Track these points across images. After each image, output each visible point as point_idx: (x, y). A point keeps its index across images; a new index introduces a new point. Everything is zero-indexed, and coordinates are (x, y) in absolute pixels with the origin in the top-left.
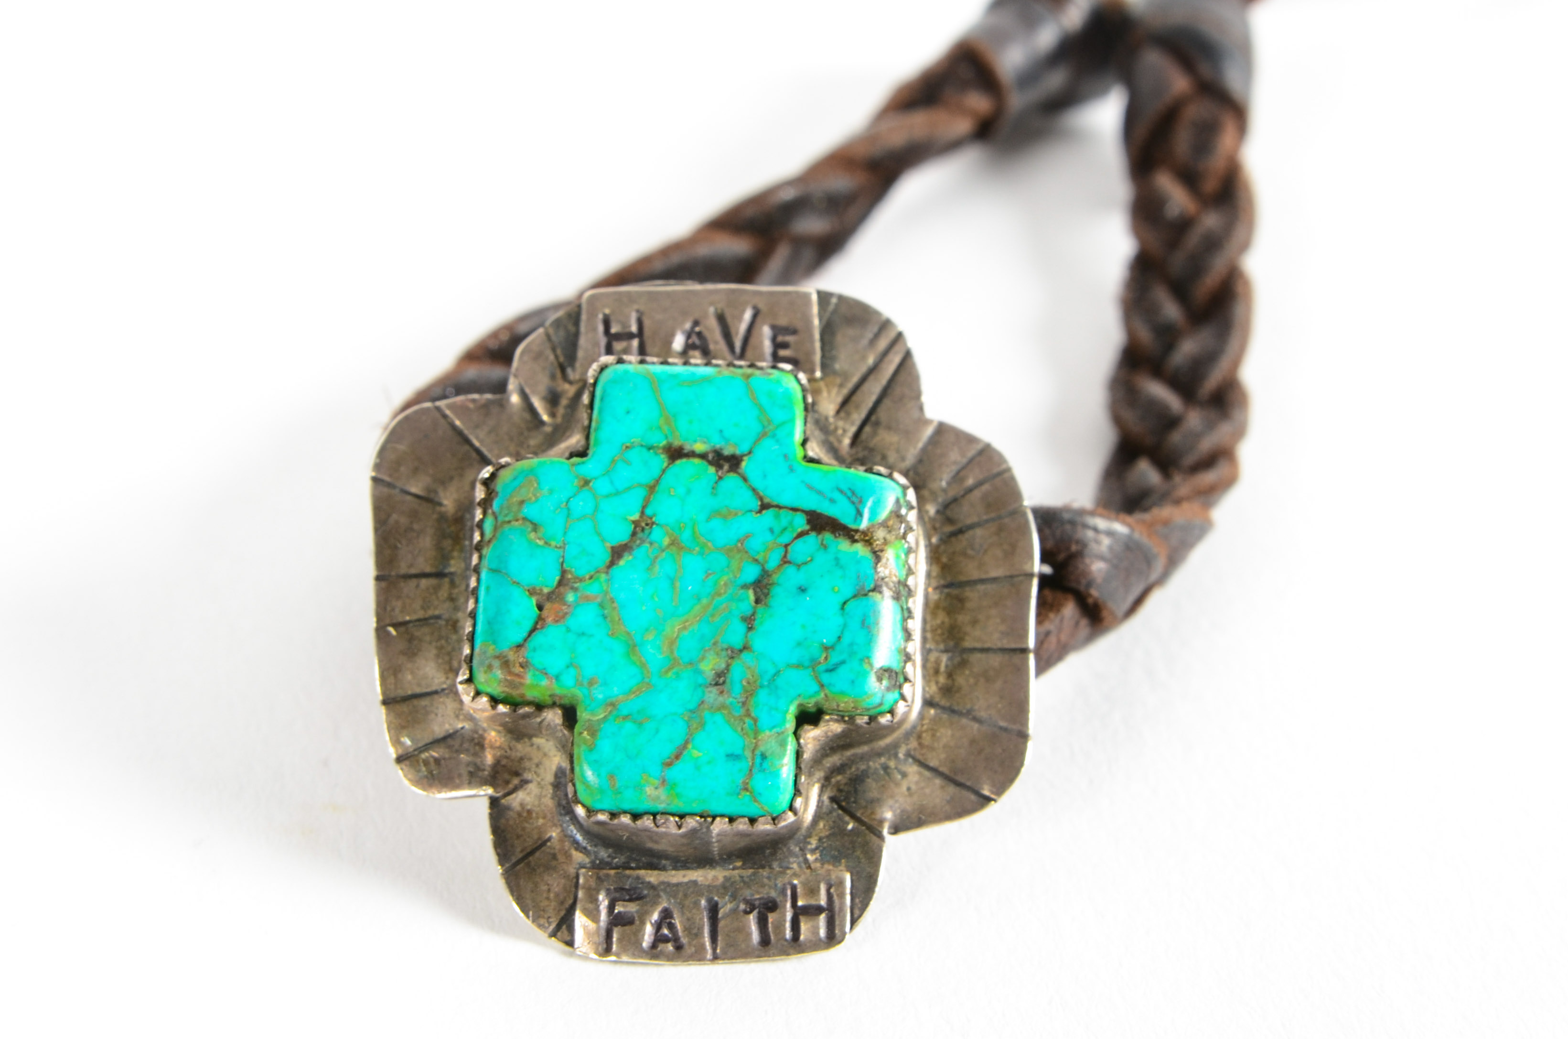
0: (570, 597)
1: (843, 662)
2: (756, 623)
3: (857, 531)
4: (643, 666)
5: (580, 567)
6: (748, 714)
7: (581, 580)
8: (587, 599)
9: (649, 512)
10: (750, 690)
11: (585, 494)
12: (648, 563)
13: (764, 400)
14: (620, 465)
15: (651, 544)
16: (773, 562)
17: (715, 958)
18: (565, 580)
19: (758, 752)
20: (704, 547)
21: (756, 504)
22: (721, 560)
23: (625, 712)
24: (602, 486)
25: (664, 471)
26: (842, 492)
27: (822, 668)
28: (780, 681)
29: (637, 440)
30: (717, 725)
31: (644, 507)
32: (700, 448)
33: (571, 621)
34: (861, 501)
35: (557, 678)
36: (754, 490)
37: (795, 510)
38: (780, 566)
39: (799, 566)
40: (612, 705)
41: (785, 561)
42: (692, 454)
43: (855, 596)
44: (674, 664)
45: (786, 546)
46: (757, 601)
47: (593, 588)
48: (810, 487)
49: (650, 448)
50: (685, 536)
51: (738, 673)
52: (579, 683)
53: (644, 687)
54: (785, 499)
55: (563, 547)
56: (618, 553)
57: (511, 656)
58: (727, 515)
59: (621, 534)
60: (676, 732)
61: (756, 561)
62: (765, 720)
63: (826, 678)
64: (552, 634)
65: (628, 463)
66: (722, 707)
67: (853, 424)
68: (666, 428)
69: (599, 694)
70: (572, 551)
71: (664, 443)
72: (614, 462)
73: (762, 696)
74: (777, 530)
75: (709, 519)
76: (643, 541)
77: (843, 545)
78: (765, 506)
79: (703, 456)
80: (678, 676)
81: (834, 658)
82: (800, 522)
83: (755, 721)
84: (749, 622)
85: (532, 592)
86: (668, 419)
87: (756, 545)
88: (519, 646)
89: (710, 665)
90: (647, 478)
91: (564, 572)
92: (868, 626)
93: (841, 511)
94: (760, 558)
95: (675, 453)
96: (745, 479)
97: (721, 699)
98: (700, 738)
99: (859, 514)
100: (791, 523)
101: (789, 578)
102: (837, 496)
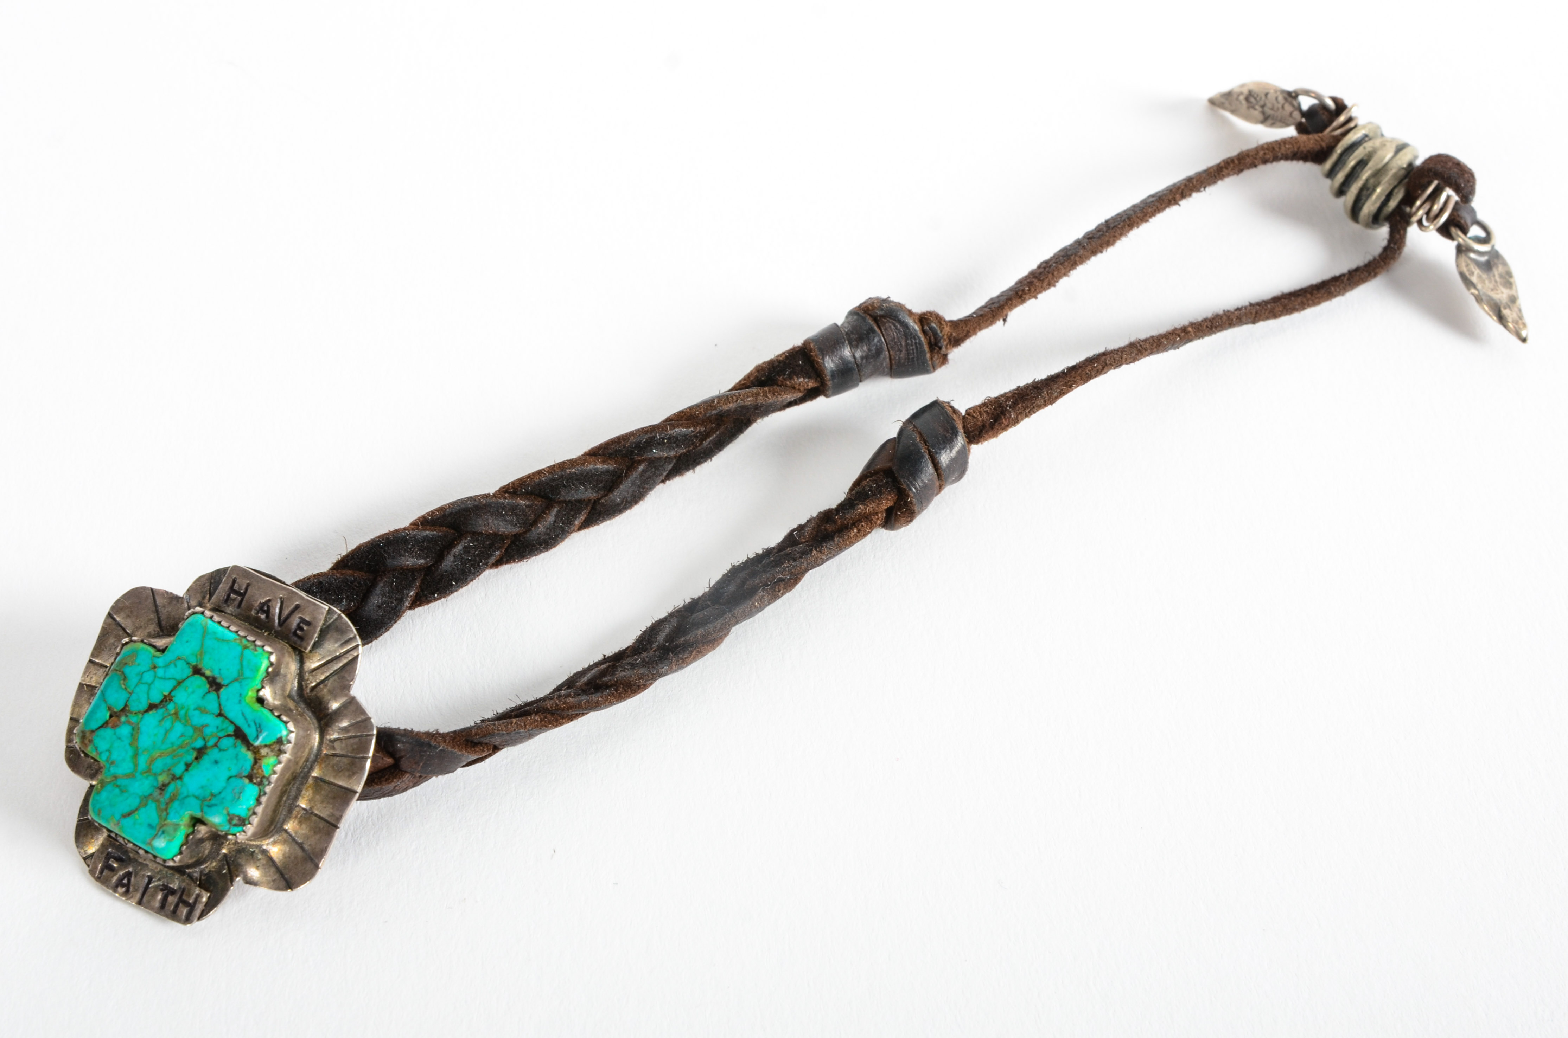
0: (123, 719)
1: (216, 805)
2: (190, 768)
3: (252, 745)
4: (136, 765)
5: (134, 706)
6: (166, 810)
7: (131, 713)
8: (129, 722)
9: (173, 694)
10: (172, 799)
11: (152, 673)
12: (161, 718)
13: (245, 663)
14: (172, 665)
15: (167, 709)
16: (210, 744)
17: (140, 903)
18: (125, 710)
19: (161, 830)
20: (187, 721)
21: (217, 711)
22: (190, 731)
23: (118, 783)
24: (160, 672)
25: (188, 677)
26: (255, 723)
27: (206, 803)
28: (187, 801)
29: (185, 657)
30: (152, 806)
31: (172, 691)
32: (208, 673)
33: (118, 730)
34: (261, 732)
35: (100, 754)
36: (220, 705)
37: (232, 722)
38: (213, 746)
39: (220, 750)
40: (116, 777)
41: (216, 745)
42: (203, 675)
43: (236, 776)
44: (148, 771)
45: (220, 738)
46: (196, 758)
47: (134, 719)
48: (243, 714)
49: (188, 663)
50: (182, 713)
51: (171, 788)
52: (107, 761)
53: (131, 776)
54: (231, 715)
55: (131, 693)
56: (152, 707)
57: (88, 734)
58: (203, 711)
59: (156, 698)
60: (134, 802)
61: (204, 739)
62: (175, 817)
63: (205, 809)
64: (108, 732)
65: (176, 666)
66: (157, 801)
67: (315, 681)
68: (199, 657)
69: (113, 770)
70: (134, 697)
71: (194, 663)
72: (170, 663)
73: (176, 804)
74: (220, 728)
75: (195, 709)
76: (164, 706)
77: (243, 749)
78: (221, 715)
79: (207, 678)
80: (147, 778)
81: (213, 801)
82: (231, 730)
83: (168, 814)
84: (188, 766)
85: (109, 708)
86: (201, 653)
87: (208, 731)
88: (93, 732)
89: (162, 779)
90: (179, 677)
91: (126, 705)
92: (235, 793)
93: (250, 732)
94: (207, 739)
95: (197, 671)
96: (219, 697)
97: (159, 797)
98: (142, 810)
99: (257, 737)
100: (227, 728)
101: (214, 754)
102: (252, 724)
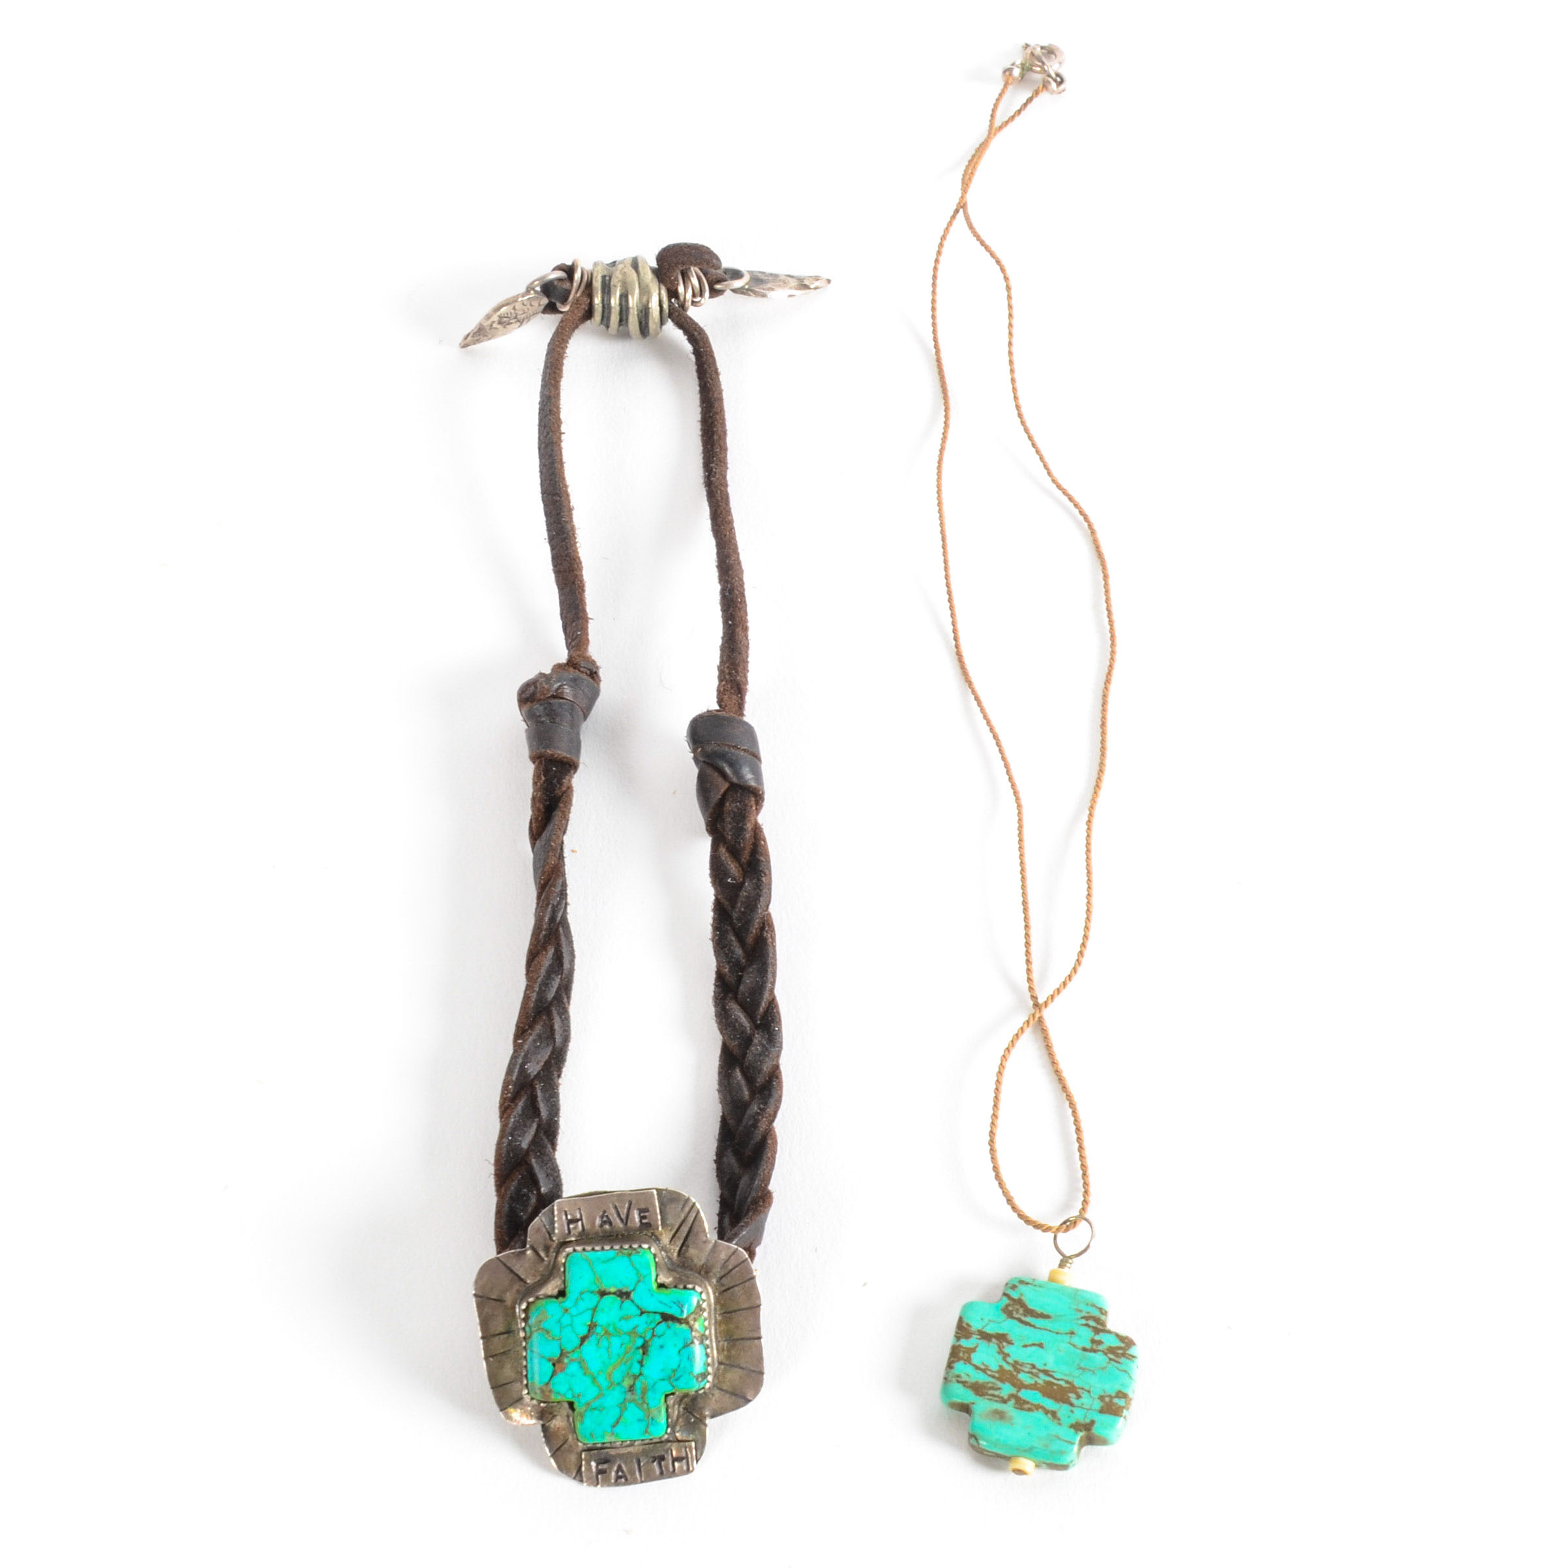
0: (566, 1361)
1: (681, 1376)
2: (644, 1363)
3: (682, 1319)
4: (599, 1387)
5: (568, 1347)
6: (644, 1402)
7: (569, 1353)
8: (572, 1360)
9: (594, 1320)
10: (644, 1392)
11: (567, 1316)
12: (596, 1343)
13: (638, 1266)
14: (580, 1302)
15: (597, 1334)
16: (648, 1337)
17: (642, 1482)
18: (563, 1354)
19: (650, 1417)
20: (619, 1333)
21: (638, 1312)
22: (626, 1338)
23: (593, 1407)
24: (573, 1311)
25: (599, 1302)
26: (675, 1303)
27: (672, 1379)
28: (656, 1387)
29: (586, 1290)
30: (632, 1407)
31: (592, 1318)
32: (613, 1290)
33: (568, 1371)
34: (682, 1306)
35: (564, 1395)
36: (638, 1307)
37: (655, 1313)
38: (651, 1338)
39: (659, 1337)
40: (588, 1404)
41: (653, 1335)
42: (609, 1293)
43: (684, 1347)
44: (612, 1385)
45: (653, 1329)
46: (644, 1353)
47: (575, 1356)
48: (661, 1302)
49: (592, 1292)
50: (611, 1329)
51: (638, 1385)
52: (573, 1397)
53: (600, 1396)
54: (651, 1309)
55: (560, 1339)
56: (583, 1339)
57: (544, 1388)
58: (627, 1318)
59: (583, 1331)
60: (616, 1412)
61: (641, 1337)
62: (652, 1404)
63: (675, 1383)
64: (560, 1377)
65: (583, 1299)
66: (633, 1401)
67: (677, 1246)
68: (598, 1283)
69: (583, 1400)
70: (564, 1340)
71: (597, 1289)
72: (577, 1300)
73: (649, 1394)
74: (649, 1321)
75: (620, 1320)
76: (594, 1333)
77: (677, 1326)
78: (642, 1313)
79: (614, 1293)
80: (614, 1389)
81: (678, 1374)
82: (658, 1318)
83: (648, 1404)
84: (641, 1363)
85: (550, 1360)
86: (598, 1279)
87: (640, 1330)
88: (547, 1384)
89: (627, 1383)
90: (592, 1305)
91: (562, 1350)
92: (691, 1359)
93: (674, 1311)
94: (643, 1335)
95: (603, 1293)
96: (633, 1301)
97: (633, 1396)
98: (626, 1414)
99: (682, 1311)
100: (654, 1319)
101: (656, 1342)
102: (672, 1304)
